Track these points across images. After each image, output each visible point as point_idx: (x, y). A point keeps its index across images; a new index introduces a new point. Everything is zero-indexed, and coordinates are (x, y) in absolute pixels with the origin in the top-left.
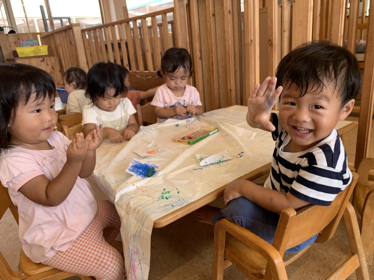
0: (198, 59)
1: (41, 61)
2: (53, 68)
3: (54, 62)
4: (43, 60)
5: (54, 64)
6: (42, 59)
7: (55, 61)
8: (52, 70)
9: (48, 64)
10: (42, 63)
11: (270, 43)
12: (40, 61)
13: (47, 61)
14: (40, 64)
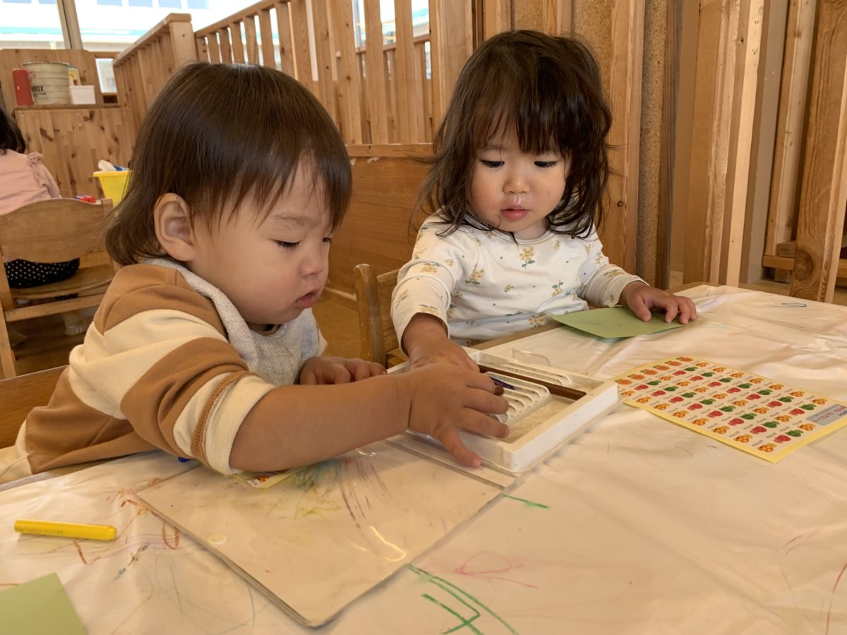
1: (86, 119)
2: (116, 140)
3: (120, 123)
4: (92, 116)
5: (118, 126)
6: (86, 113)
7: (123, 120)
8: (114, 144)
9: (103, 128)
10: (88, 125)
12: (83, 119)
13: (101, 119)
14: (80, 125)
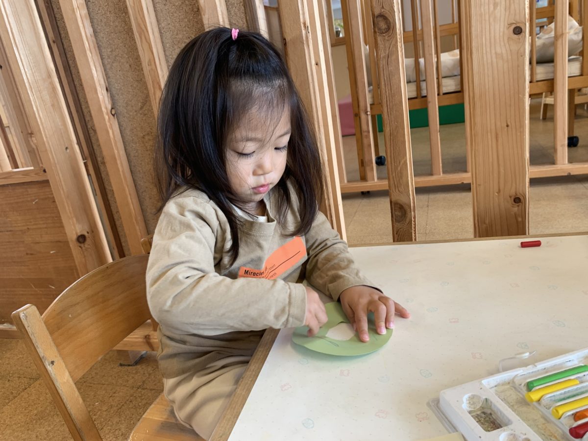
0: (106, 117)
11: (383, 25)
